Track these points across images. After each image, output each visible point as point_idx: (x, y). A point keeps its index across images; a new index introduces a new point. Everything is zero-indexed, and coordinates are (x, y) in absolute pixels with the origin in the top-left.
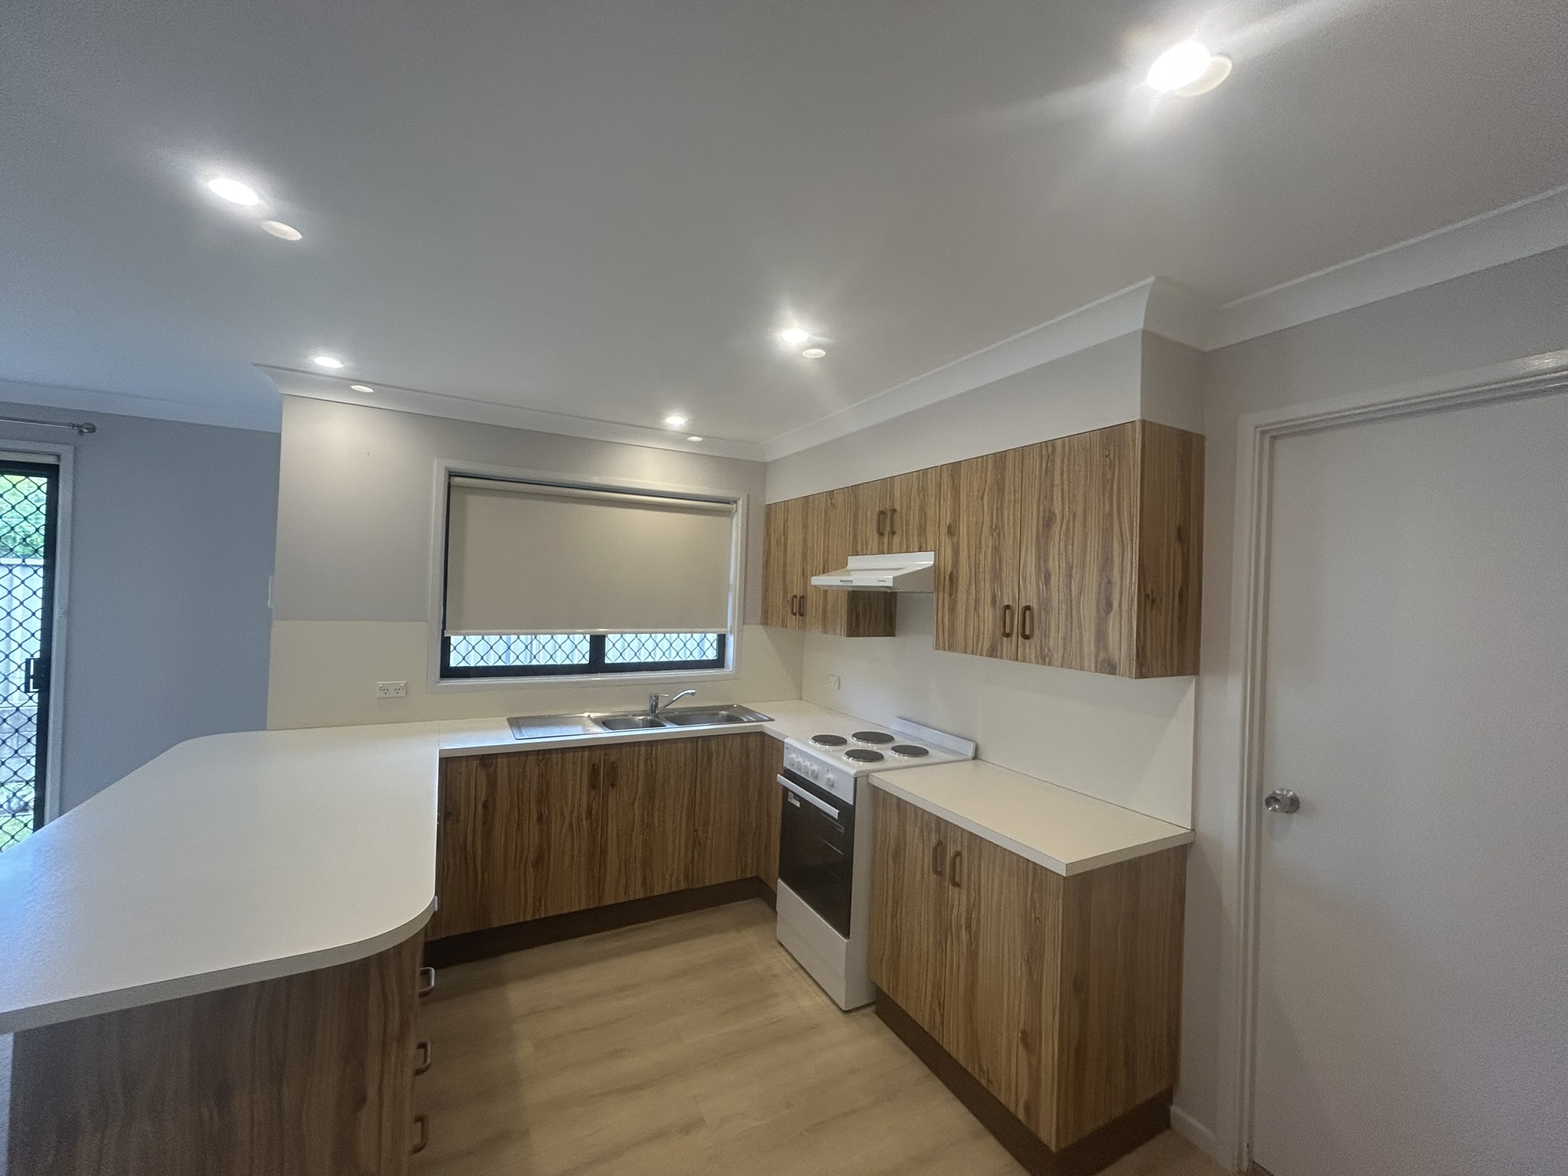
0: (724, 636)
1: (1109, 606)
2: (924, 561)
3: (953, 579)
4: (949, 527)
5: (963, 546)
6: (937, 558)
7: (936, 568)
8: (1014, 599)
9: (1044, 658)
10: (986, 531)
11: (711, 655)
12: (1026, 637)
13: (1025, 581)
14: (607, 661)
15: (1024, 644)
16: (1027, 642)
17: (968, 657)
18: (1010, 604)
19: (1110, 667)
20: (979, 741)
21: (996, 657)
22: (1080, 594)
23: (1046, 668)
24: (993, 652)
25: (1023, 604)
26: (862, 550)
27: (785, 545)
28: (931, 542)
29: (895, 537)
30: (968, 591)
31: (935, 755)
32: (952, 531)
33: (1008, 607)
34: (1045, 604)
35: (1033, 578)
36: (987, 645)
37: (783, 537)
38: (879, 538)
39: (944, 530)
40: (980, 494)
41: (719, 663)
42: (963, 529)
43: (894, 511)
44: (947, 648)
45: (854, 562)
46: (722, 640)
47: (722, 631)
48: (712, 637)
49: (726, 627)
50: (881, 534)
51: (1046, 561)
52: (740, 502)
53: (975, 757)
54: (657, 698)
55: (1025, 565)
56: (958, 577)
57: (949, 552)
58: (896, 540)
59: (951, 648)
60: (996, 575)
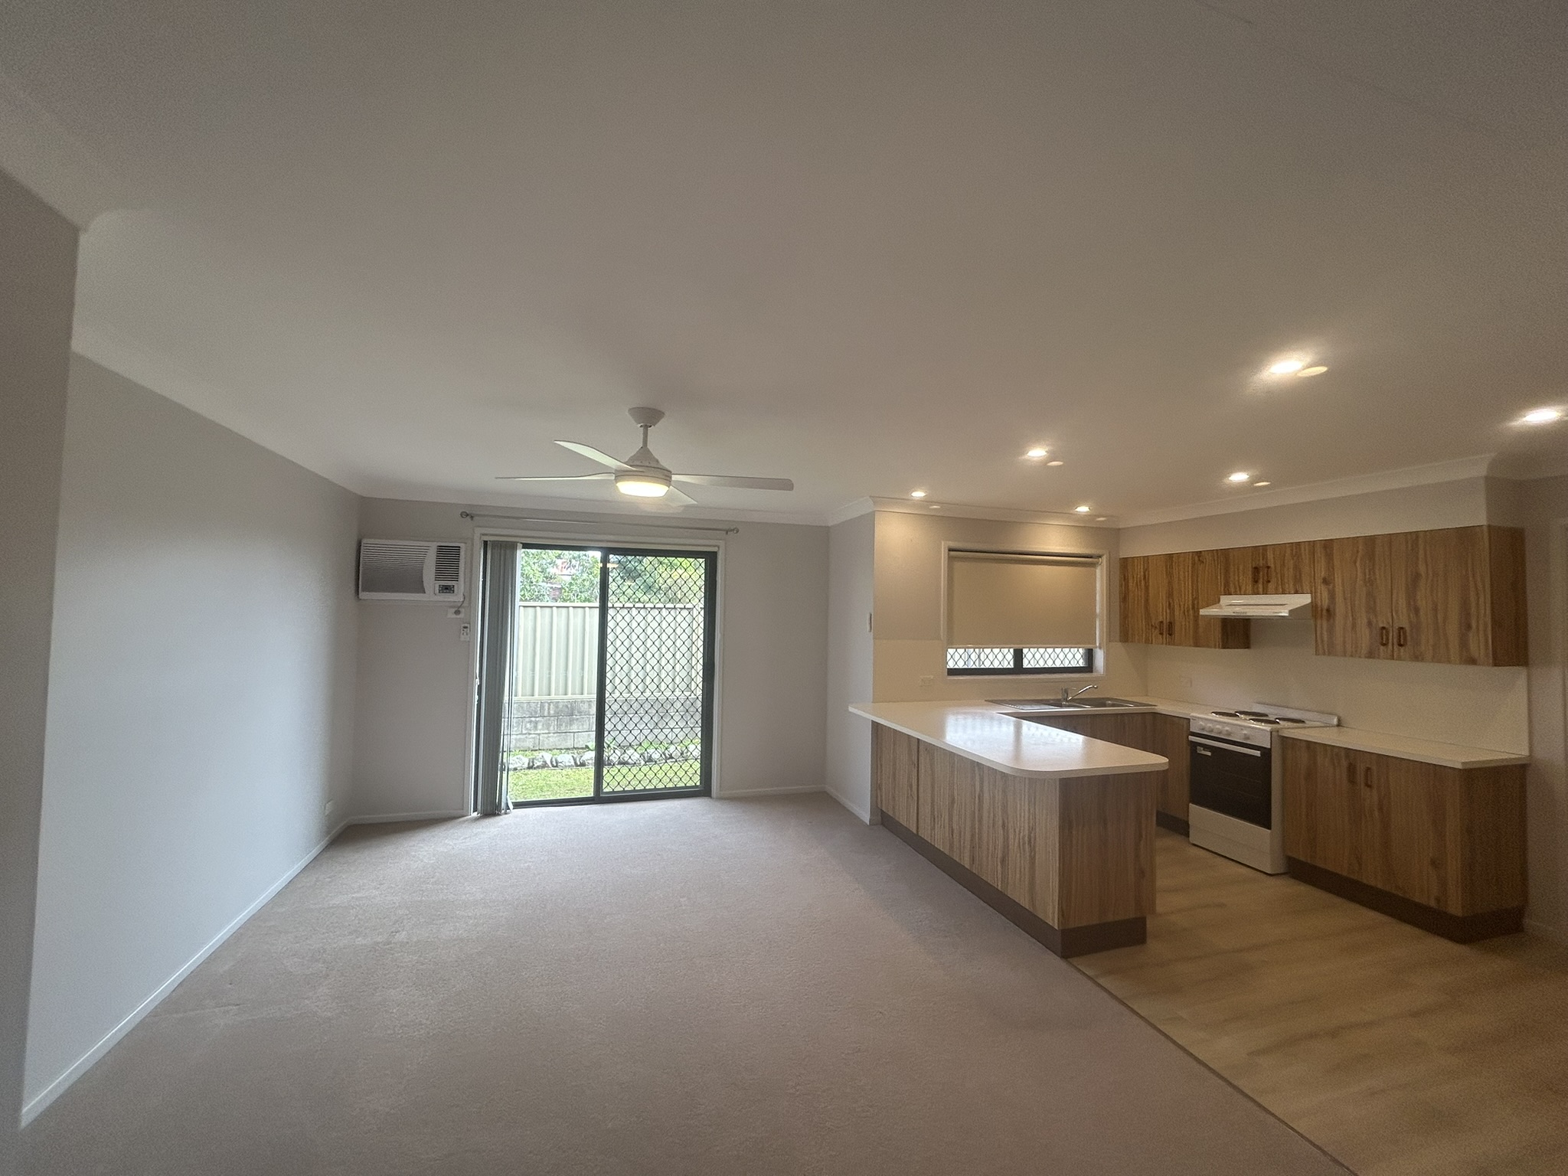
0: (1092, 650)
1: (1469, 627)
2: (1305, 599)
3: (1330, 613)
4: (1324, 579)
5: (1339, 590)
6: (1314, 598)
7: (1313, 607)
8: (1388, 623)
9: (1417, 657)
10: (1360, 582)
11: (1082, 663)
12: (1400, 645)
13: (1397, 612)
14: (1026, 666)
15: (1399, 650)
16: (1402, 649)
17: (1348, 659)
18: (1385, 626)
19: (1473, 661)
21: (1374, 658)
22: (1444, 622)
23: (1420, 664)
24: (1371, 655)
25: (1396, 626)
26: (1235, 592)
27: (1147, 587)
28: (1306, 586)
29: (1270, 584)
30: (1345, 618)
31: (1309, 723)
32: (1327, 582)
33: (1383, 628)
34: (1416, 626)
35: (1405, 610)
36: (1365, 651)
37: (1143, 582)
38: (1253, 586)
39: (1319, 581)
40: (1352, 562)
41: (1089, 667)
42: (1338, 581)
43: (1268, 567)
44: (1326, 653)
45: (1225, 600)
46: (1089, 655)
47: (1091, 646)
48: (1081, 651)
49: (1095, 643)
50: (1255, 582)
51: (1415, 600)
52: (1104, 557)
53: (1339, 725)
54: (1066, 691)
55: (1397, 603)
56: (1334, 610)
57: (1325, 595)
58: (1271, 586)
59: (1331, 654)
60: (1372, 609)
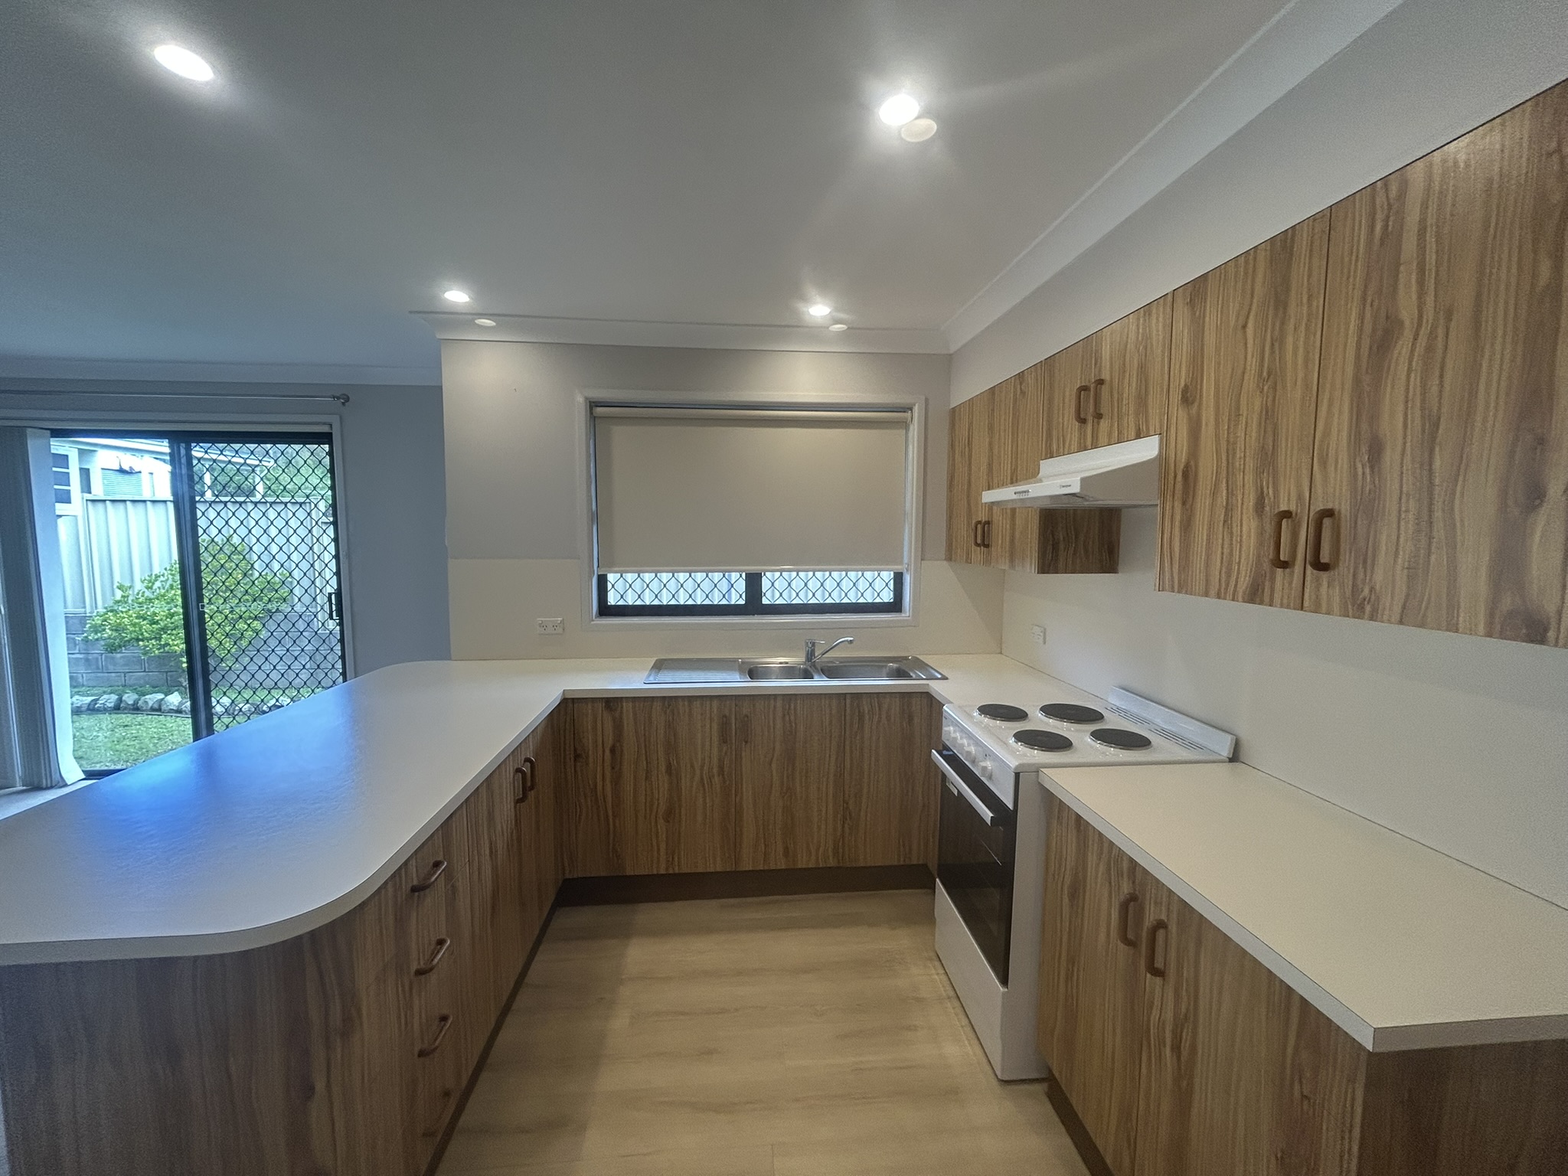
0: (901, 574)
2: (1145, 450)
3: (1189, 475)
4: (1185, 390)
5: (1208, 416)
6: (1164, 445)
7: (1162, 460)
8: (1300, 497)
9: (1361, 606)
10: (1250, 382)
11: (887, 596)
12: (1320, 566)
13: (1324, 464)
14: (765, 601)
15: (1318, 580)
16: (1324, 576)
17: (1212, 602)
18: (1293, 508)
19: (1530, 630)
20: (1244, 734)
21: (1261, 603)
23: (1364, 625)
24: (1255, 595)
25: (1319, 505)
26: (1058, 450)
27: (970, 456)
28: (1154, 422)
29: (1102, 420)
30: (1214, 493)
31: (1162, 748)
32: (1188, 397)
33: (1287, 514)
34: (1369, 505)
35: (1344, 456)
36: (1244, 583)
37: (967, 449)
38: (1080, 429)
39: (1176, 397)
40: (1241, 322)
41: (895, 606)
42: (1208, 390)
43: (1101, 382)
44: (1176, 587)
45: (1047, 466)
46: (898, 578)
47: (899, 568)
48: (888, 576)
49: (901, 563)
50: (1083, 421)
51: (1374, 418)
52: (916, 409)
53: (1234, 758)
54: (813, 644)
55: (1327, 434)
56: (1197, 471)
57: (1184, 431)
58: (1104, 424)
59: (1183, 587)
60: (1267, 460)
